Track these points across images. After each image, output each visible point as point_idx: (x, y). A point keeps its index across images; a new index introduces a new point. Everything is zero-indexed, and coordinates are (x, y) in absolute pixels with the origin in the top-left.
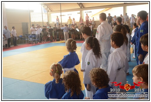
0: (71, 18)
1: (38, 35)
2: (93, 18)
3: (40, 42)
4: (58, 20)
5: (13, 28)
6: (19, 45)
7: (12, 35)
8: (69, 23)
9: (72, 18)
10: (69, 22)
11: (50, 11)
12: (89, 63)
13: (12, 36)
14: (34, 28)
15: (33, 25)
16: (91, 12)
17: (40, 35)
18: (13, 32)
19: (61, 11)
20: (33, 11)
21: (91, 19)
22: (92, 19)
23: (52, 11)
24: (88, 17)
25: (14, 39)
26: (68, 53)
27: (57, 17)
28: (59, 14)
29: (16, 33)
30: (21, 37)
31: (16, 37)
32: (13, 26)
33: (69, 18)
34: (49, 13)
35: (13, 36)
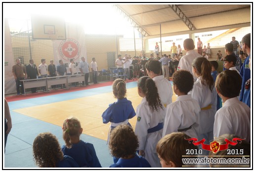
0: (175, 45)
1: (127, 69)
2: (209, 44)
3: (130, 79)
4: (158, 48)
5: (94, 59)
6: (100, 83)
7: (92, 69)
8: (172, 52)
9: (177, 45)
10: (172, 50)
11: (146, 35)
12: (140, 118)
13: (91, 71)
14: (121, 59)
15: (119, 56)
16: (211, 35)
17: (129, 70)
18: (93, 65)
19: (161, 35)
20: (122, 36)
21: (205, 46)
22: (207, 46)
23: (149, 35)
24: (201, 43)
25: (93, 74)
26: (116, 100)
27: (157, 43)
28: (158, 40)
29: (96, 66)
30: (105, 71)
31: (96, 72)
32: (93, 57)
33: (172, 45)
34: (145, 38)
35: (93, 71)
